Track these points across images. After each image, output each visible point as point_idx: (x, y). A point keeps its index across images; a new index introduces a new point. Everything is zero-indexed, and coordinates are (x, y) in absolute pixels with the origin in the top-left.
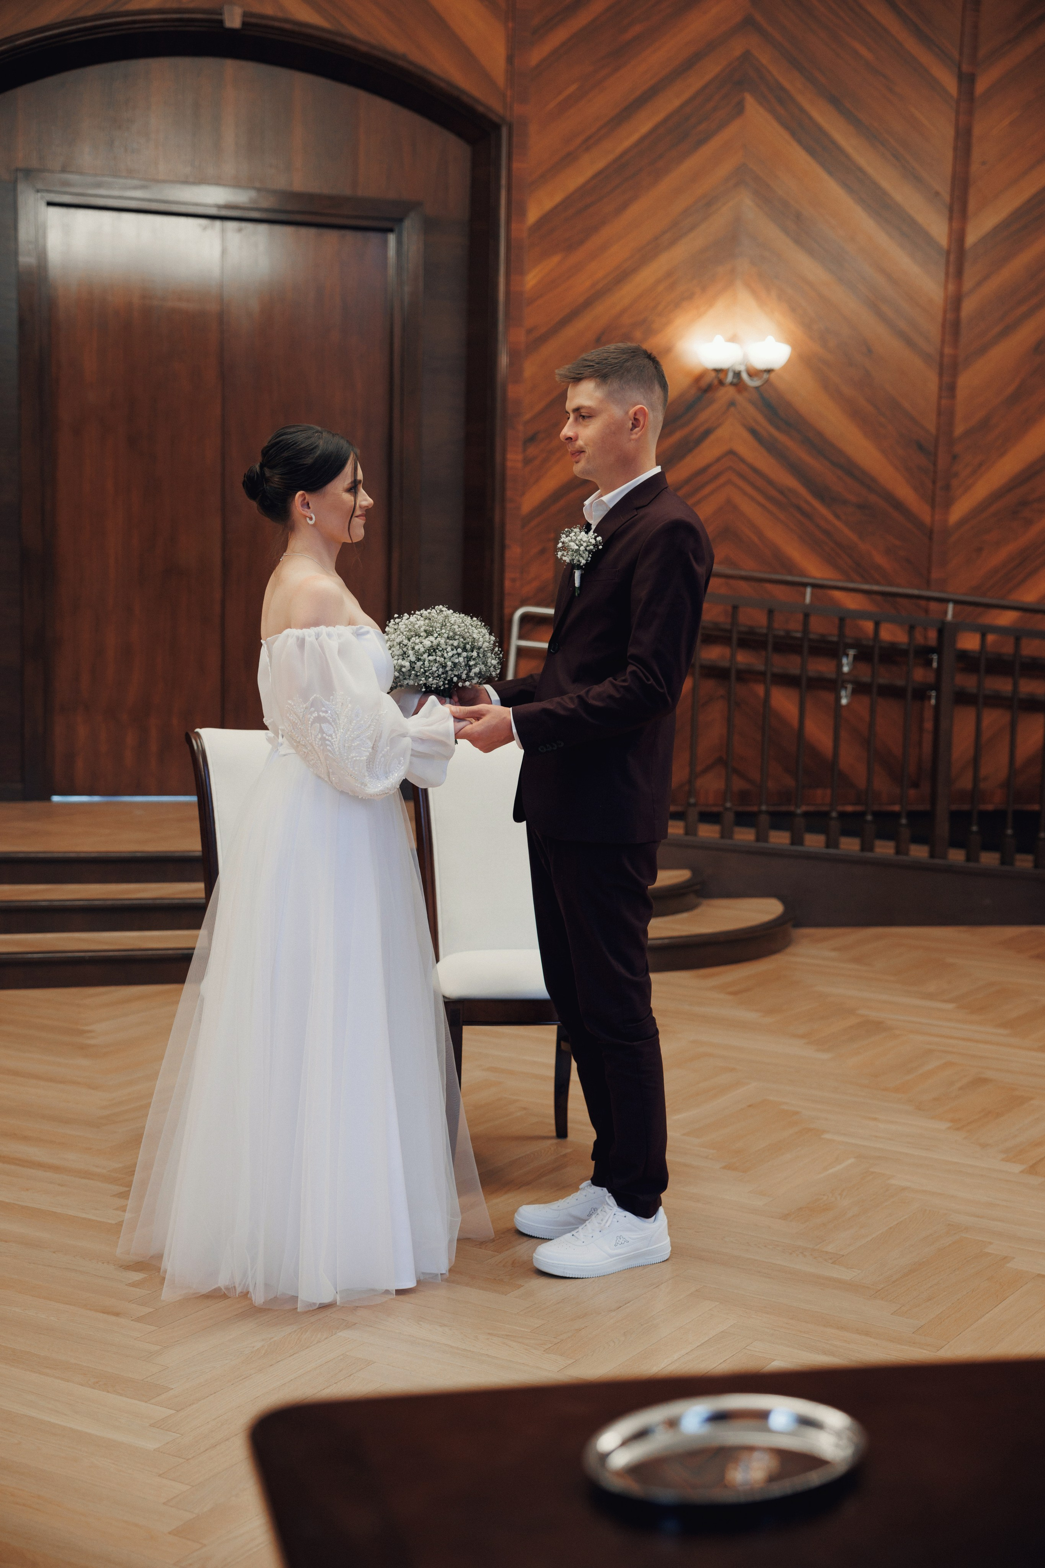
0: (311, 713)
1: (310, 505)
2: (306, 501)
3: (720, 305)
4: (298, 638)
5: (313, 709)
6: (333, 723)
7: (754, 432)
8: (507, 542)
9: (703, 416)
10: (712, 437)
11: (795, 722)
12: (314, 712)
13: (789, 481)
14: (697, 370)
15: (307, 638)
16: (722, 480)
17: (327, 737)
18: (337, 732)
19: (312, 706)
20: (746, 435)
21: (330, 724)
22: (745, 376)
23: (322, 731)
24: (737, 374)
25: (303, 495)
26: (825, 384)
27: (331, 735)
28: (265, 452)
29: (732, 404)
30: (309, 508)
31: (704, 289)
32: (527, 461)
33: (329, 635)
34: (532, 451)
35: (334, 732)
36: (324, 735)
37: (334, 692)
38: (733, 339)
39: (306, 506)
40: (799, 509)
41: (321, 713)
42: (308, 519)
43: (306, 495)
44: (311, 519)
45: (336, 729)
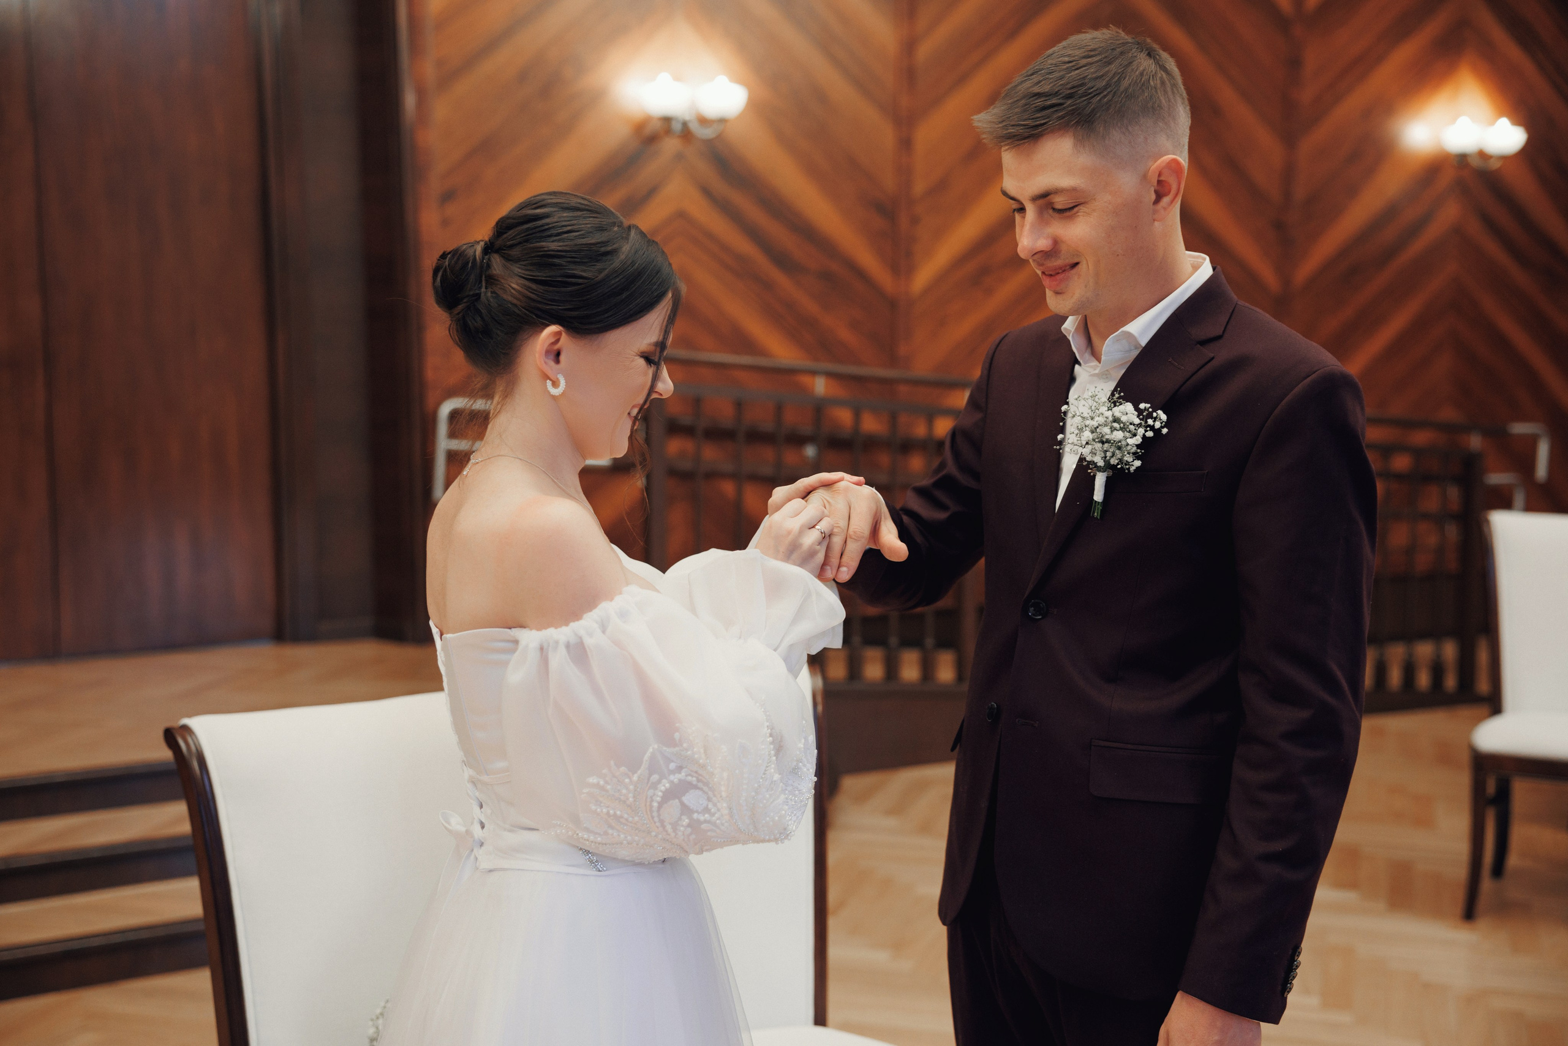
0: (654, 786)
1: (562, 358)
2: (556, 347)
3: (660, 41)
4: (568, 646)
5: (655, 777)
6: (700, 785)
7: (706, 191)
10: (659, 197)
12: (659, 781)
13: (744, 246)
15: (589, 641)
17: (702, 818)
18: (714, 798)
19: (652, 770)
20: (697, 194)
21: (696, 787)
22: (693, 126)
23: (686, 809)
24: (685, 124)
25: (559, 334)
27: (707, 810)
28: (503, 227)
29: (678, 157)
30: (557, 361)
31: (641, 22)
32: (446, 224)
33: (623, 615)
34: (452, 211)
35: (709, 799)
36: (695, 816)
37: (677, 725)
39: (552, 357)
41: (672, 777)
42: (549, 383)
43: (564, 334)
44: (555, 384)
45: (710, 794)
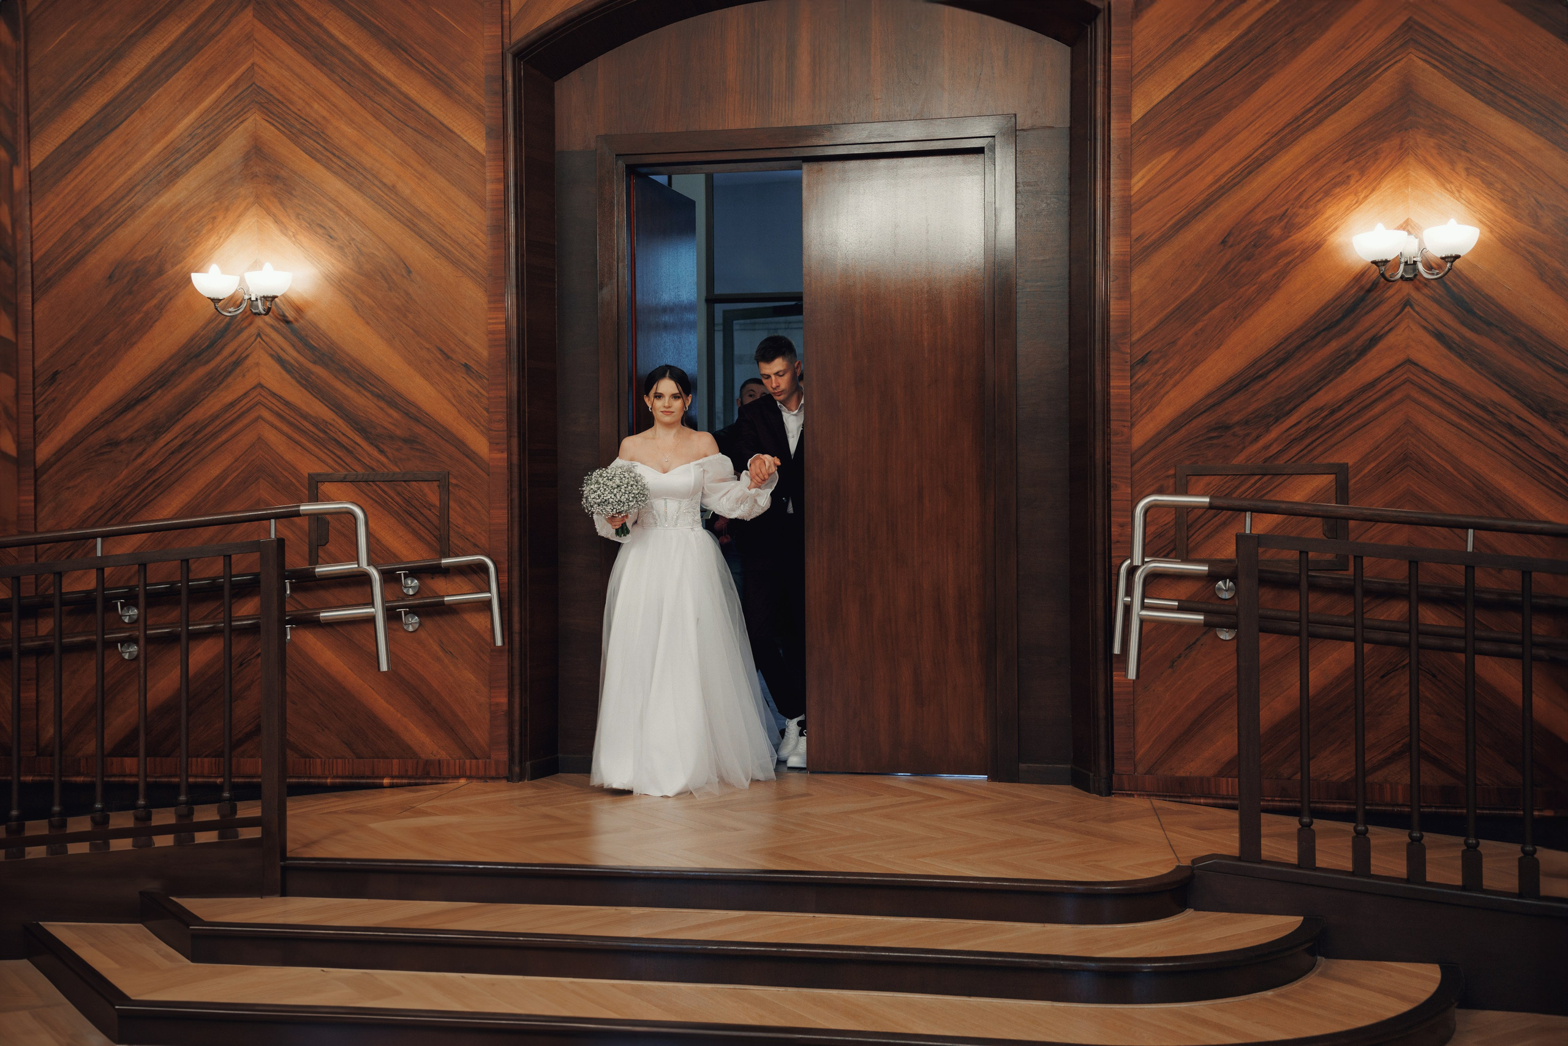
3: (1387, 187)
7: (1439, 336)
8: (1113, 481)
9: (1367, 321)
10: (1381, 345)
11: (1519, 701)
14: (1358, 268)
16: (1398, 396)
20: (1429, 339)
22: (1420, 267)
24: (1412, 265)
26: (1541, 271)
29: (1407, 303)
31: (1362, 171)
32: (1135, 388)
34: (1142, 375)
38: (1406, 226)
40: (1511, 427)
